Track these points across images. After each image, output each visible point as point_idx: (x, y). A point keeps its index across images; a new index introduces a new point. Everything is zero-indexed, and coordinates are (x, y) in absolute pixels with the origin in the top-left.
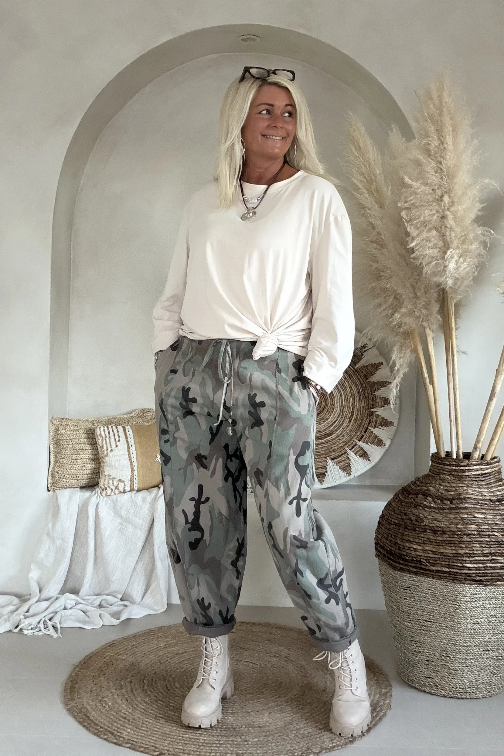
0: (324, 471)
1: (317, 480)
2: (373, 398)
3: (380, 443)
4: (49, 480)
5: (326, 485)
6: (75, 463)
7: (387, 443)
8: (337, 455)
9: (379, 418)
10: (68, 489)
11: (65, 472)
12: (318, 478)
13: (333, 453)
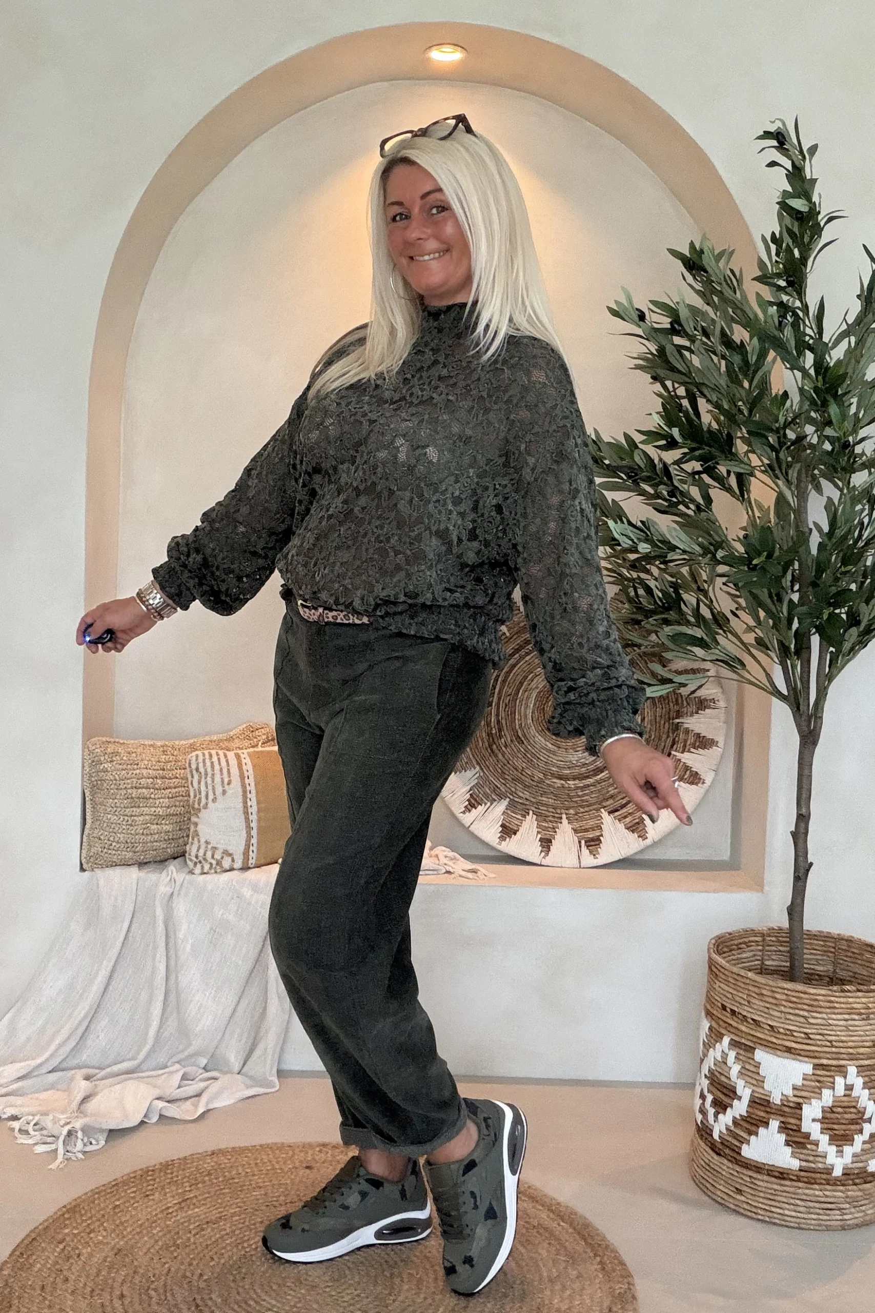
0: (597, 833)
1: (585, 851)
2: (677, 700)
3: (694, 778)
4: (83, 851)
5: (603, 859)
6: (130, 822)
7: (708, 777)
8: (618, 804)
9: (692, 734)
10: (118, 867)
11: (112, 839)
12: (588, 846)
13: (611, 801)
